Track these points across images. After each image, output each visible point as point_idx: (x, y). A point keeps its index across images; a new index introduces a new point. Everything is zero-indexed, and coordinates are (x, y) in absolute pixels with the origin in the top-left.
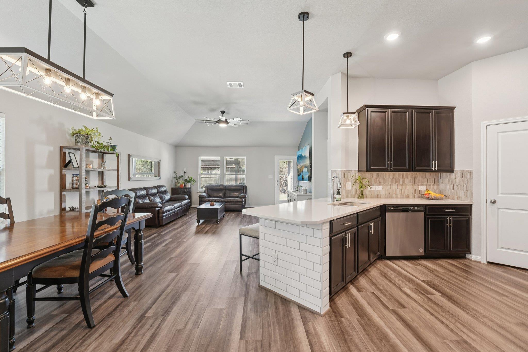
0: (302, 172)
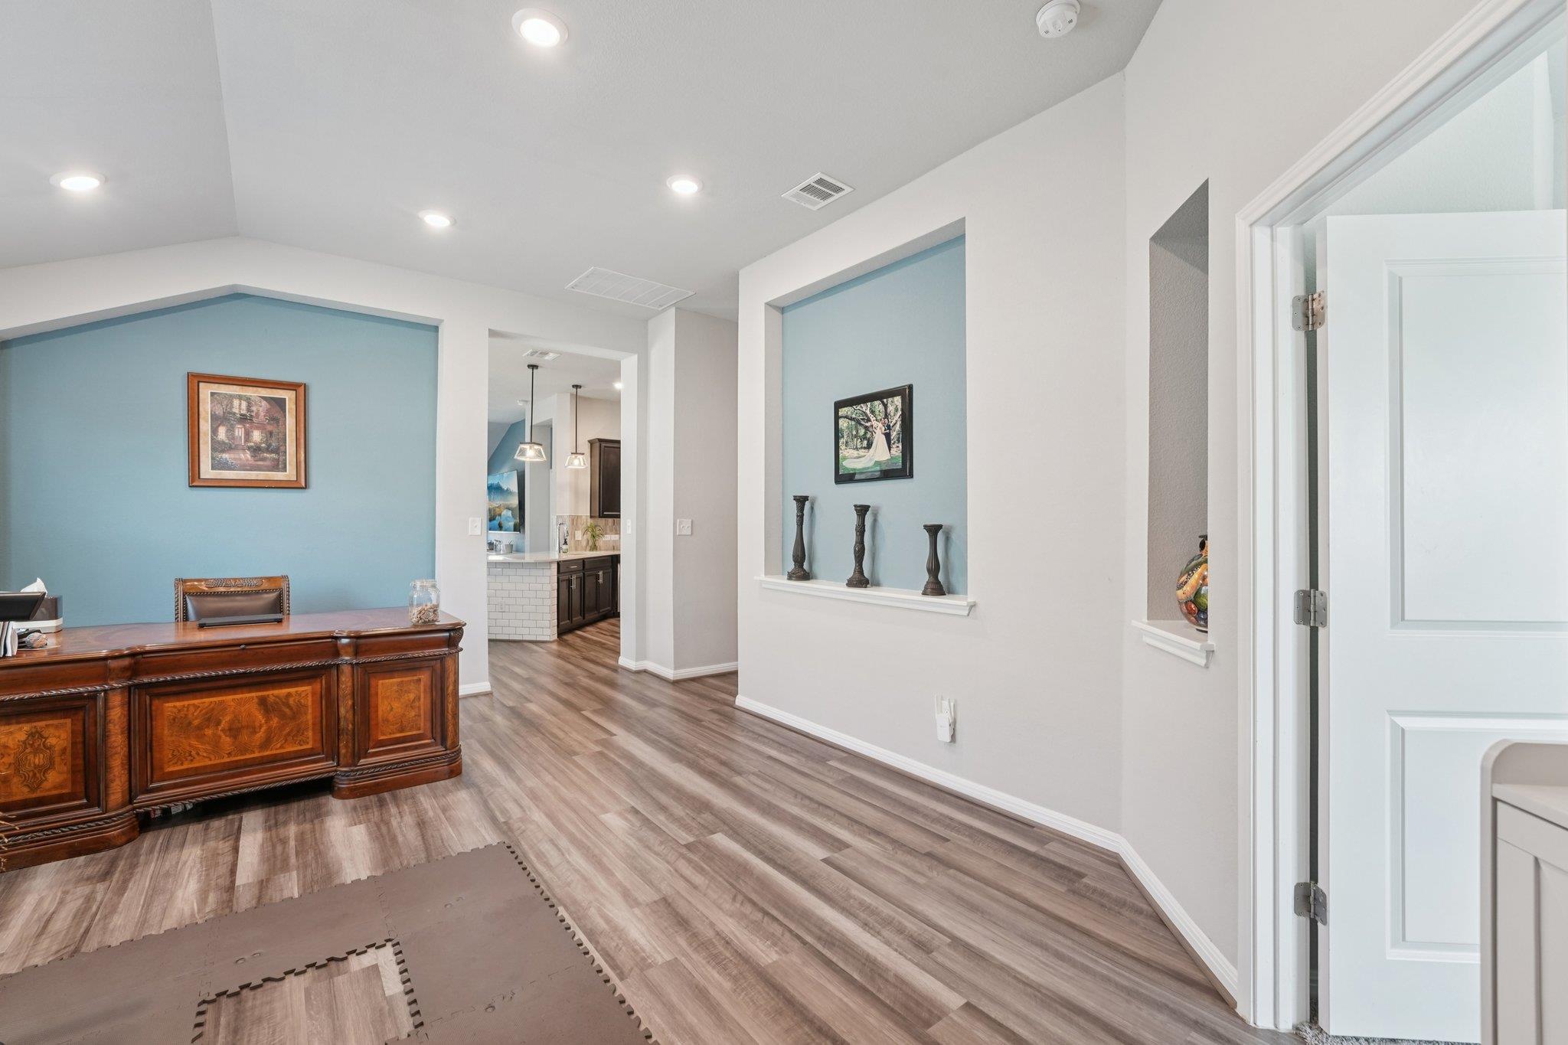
0: (500, 515)
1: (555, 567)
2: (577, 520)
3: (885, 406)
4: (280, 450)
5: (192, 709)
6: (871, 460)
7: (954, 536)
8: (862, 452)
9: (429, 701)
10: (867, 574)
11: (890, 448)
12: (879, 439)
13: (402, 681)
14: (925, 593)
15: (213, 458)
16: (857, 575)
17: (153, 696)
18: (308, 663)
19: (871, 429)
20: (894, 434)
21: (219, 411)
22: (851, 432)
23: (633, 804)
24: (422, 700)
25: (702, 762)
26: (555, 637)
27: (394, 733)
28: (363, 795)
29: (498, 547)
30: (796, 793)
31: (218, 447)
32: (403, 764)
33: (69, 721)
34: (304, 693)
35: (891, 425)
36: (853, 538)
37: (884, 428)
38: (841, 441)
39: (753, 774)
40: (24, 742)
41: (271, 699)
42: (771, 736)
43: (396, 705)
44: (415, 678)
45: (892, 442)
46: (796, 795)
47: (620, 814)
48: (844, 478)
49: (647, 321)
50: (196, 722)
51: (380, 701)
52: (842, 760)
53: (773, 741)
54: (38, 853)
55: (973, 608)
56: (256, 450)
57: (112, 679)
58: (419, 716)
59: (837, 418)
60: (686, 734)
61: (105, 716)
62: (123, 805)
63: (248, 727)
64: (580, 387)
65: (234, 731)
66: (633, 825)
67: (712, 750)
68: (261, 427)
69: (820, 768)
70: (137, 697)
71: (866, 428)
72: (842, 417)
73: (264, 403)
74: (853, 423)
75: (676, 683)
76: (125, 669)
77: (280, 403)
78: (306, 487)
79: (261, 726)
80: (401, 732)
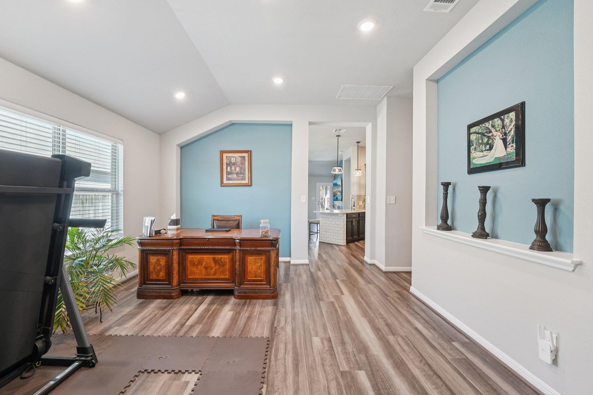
0: (337, 194)
1: (346, 215)
2: (360, 197)
3: (503, 121)
4: (244, 174)
5: (195, 258)
6: (492, 157)
7: (562, 208)
8: (485, 153)
9: (265, 267)
10: (488, 230)
11: (506, 148)
12: (498, 143)
13: (256, 258)
14: (531, 248)
15: (226, 177)
16: (480, 231)
17: (186, 253)
18: (226, 248)
19: (492, 137)
20: (509, 138)
21: (228, 162)
22: (478, 141)
23: (331, 336)
24: (263, 266)
25: (377, 321)
26: (345, 244)
27: (253, 277)
28: (241, 299)
29: (335, 207)
30: (422, 358)
31: (228, 173)
32: (255, 290)
33: (165, 257)
34: (226, 257)
35: (507, 132)
36: (477, 207)
37: (501, 135)
38: (472, 148)
39: (402, 337)
40: (156, 262)
41: (217, 258)
42: (422, 314)
43: (254, 267)
44: (260, 257)
45: (508, 143)
46: (421, 360)
47: (322, 339)
48: (473, 170)
49: (376, 106)
50: (196, 263)
51: (248, 264)
52: (463, 344)
53: (423, 318)
54: (157, 296)
55: (579, 266)
56: (238, 174)
57: (174, 246)
58: (262, 272)
59: (469, 134)
60: (376, 302)
61: (172, 258)
62: (177, 286)
63: (210, 267)
64: (360, 142)
65: (206, 268)
66: (324, 348)
67: (385, 315)
68: (239, 166)
69: (445, 345)
70: (181, 252)
71: (489, 137)
72: (472, 133)
73: (240, 158)
74: (480, 135)
75: (386, 273)
76: (177, 243)
77: (244, 158)
78: (251, 186)
79: (213, 268)
80: (255, 277)
